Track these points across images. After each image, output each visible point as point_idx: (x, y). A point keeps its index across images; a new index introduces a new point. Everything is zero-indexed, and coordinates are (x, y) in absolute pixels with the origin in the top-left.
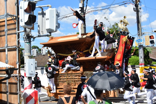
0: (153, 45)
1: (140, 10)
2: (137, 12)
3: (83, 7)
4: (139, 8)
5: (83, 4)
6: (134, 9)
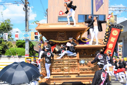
0: (37, 40)
1: (28, 11)
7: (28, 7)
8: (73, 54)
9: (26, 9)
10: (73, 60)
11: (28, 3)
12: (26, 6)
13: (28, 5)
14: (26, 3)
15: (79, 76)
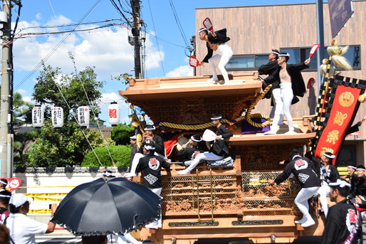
1: (143, 44)
2: (136, 46)
3: (9, 20)
4: (140, 38)
5: (10, 15)
6: (129, 38)
7: (142, 34)
9: (136, 39)
10: (223, 177)
11: (141, 23)
12: (135, 32)
13: (140, 28)
14: (136, 24)
15: (240, 221)
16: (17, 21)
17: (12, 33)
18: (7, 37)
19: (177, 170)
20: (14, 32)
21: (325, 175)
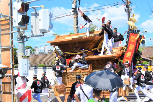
1: (131, 11)
2: (128, 13)
3: (76, 7)
4: (130, 9)
5: (76, 5)
6: (125, 9)
7: (130, 7)
8: (84, 67)
9: (128, 10)
10: (86, 72)
11: (130, 2)
12: (128, 7)
13: (130, 5)
14: (128, 3)
16: (79, 7)
17: (77, 12)
18: (75, 14)
19: (69, 70)
20: (78, 11)
21: (127, 71)
